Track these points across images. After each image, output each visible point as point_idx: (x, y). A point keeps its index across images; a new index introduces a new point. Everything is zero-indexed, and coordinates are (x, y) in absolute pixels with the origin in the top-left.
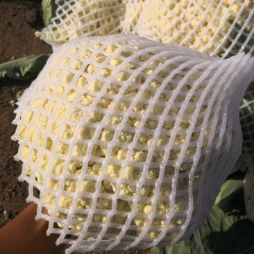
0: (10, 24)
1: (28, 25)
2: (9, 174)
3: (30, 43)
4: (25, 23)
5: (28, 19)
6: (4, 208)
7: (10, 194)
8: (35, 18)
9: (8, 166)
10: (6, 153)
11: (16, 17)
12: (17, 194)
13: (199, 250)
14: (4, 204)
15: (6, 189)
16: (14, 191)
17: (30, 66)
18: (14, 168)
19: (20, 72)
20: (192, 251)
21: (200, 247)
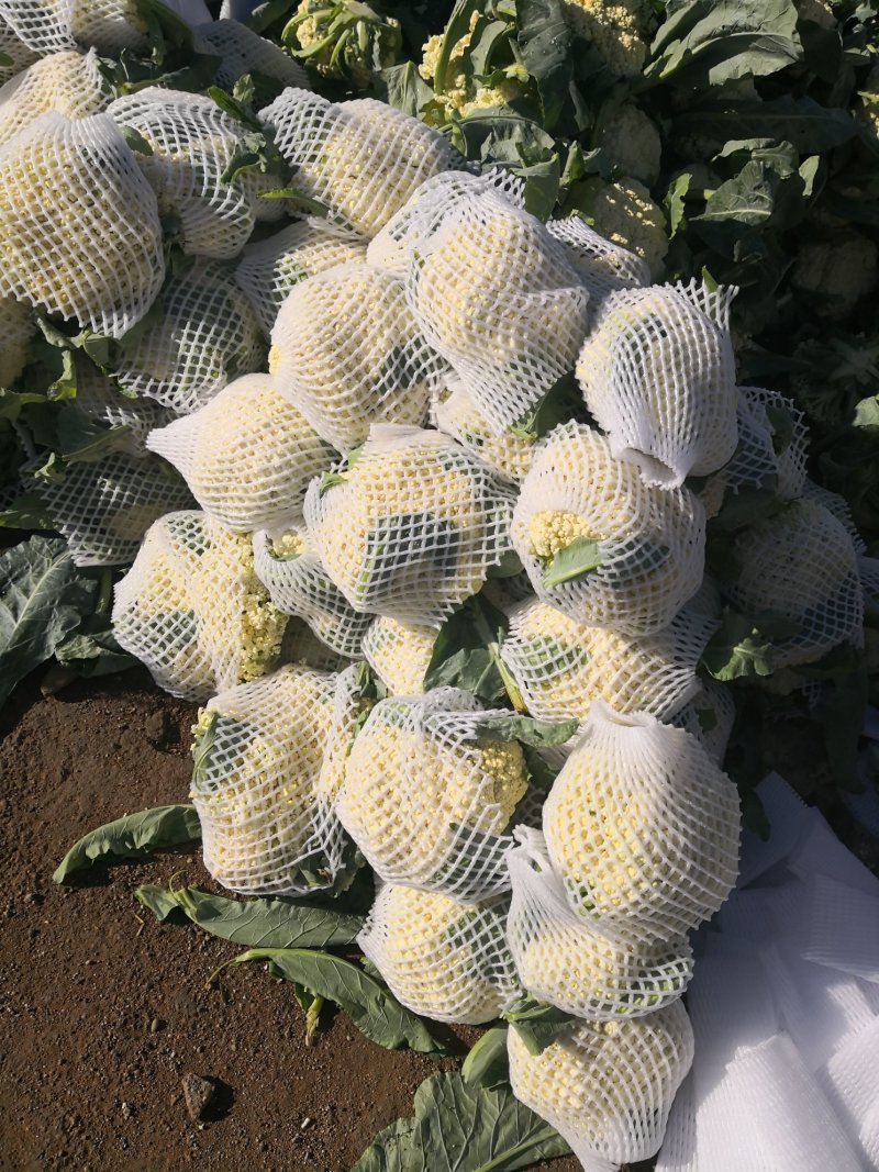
0: (118, 747)
1: (150, 747)
2: (128, 1038)
3: (153, 783)
4: (145, 742)
5: (148, 734)
6: (122, 1099)
7: (131, 1075)
8: (161, 732)
9: (126, 1022)
10: (120, 1000)
11: (127, 732)
12: (141, 1071)
13: (439, 1153)
14: (122, 1092)
15: (123, 1065)
16: (137, 1067)
17: (151, 832)
18: (135, 1026)
19: (132, 842)
20: (426, 1155)
21: (440, 1148)
